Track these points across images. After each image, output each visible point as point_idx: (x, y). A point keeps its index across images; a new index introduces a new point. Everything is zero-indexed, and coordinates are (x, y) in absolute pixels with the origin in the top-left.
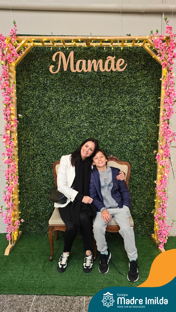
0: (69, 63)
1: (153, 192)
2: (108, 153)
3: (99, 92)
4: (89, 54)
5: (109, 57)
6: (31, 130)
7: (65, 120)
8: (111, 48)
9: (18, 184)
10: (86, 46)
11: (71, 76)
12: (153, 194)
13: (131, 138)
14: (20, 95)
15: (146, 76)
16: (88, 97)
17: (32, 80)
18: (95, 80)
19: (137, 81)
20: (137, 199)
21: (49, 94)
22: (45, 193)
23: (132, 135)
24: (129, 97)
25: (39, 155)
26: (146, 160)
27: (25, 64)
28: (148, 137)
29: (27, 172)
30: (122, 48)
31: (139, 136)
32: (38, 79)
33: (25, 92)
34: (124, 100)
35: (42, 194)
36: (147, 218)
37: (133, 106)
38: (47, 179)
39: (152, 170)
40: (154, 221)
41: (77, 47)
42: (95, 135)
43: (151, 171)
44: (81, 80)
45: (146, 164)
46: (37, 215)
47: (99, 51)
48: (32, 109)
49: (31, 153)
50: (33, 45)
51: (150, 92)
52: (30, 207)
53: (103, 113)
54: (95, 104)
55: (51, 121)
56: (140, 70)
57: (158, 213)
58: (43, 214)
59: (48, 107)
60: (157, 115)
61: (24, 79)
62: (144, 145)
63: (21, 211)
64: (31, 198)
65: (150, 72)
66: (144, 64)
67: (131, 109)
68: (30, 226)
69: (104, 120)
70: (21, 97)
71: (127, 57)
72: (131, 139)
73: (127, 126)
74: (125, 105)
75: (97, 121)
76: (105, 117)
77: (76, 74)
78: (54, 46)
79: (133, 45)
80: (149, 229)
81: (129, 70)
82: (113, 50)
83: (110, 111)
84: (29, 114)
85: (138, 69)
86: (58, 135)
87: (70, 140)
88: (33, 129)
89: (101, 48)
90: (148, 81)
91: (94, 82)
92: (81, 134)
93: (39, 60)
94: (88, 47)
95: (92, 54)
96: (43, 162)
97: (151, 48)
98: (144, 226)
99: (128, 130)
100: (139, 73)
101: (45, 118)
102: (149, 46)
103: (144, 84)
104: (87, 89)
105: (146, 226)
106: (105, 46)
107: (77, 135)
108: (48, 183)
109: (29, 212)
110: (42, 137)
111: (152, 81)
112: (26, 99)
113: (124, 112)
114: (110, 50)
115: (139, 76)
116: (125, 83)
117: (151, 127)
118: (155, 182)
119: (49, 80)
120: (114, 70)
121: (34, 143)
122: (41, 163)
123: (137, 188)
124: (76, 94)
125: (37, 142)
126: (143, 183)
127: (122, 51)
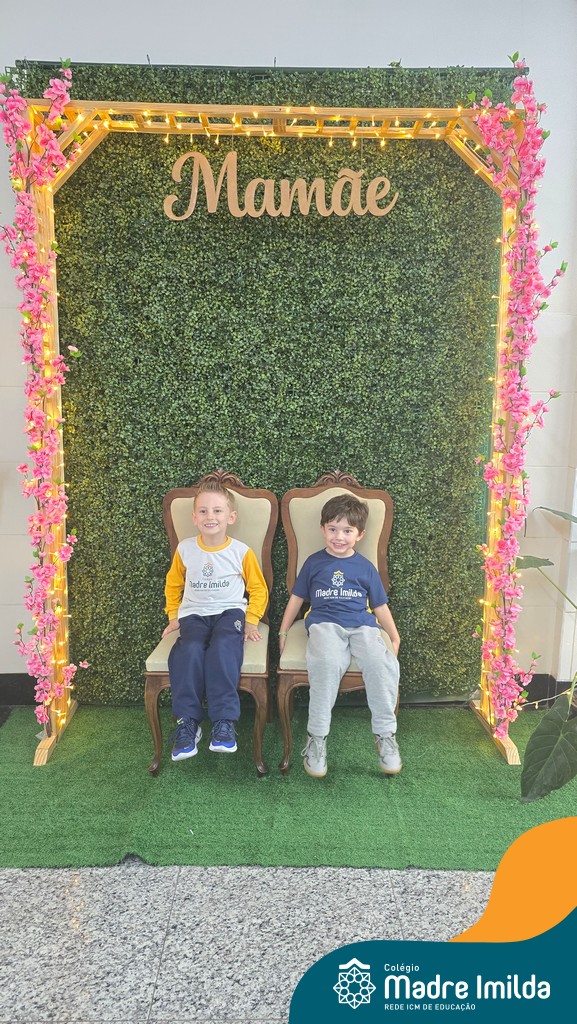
0: (224, 190)
8: (349, 141)
10: (273, 135)
30: (383, 143)
41: (245, 137)
50: (110, 126)
52: (104, 618)
78: (176, 131)
79: (416, 134)
89: (319, 140)
97: (471, 144)
102: (464, 136)
106: (331, 137)
120: (360, 212)
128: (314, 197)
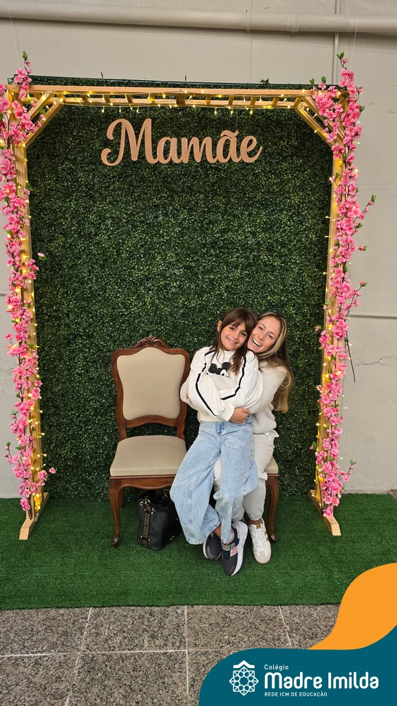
0: (143, 142)
1: (313, 407)
3: (205, 204)
5: (226, 132)
6: (63, 285)
7: (133, 263)
8: (228, 111)
9: (40, 398)
10: (176, 106)
11: (145, 168)
12: (314, 413)
13: (270, 300)
14: (37, 210)
15: (300, 169)
16: (182, 213)
17: (62, 178)
18: (196, 178)
19: (283, 181)
21: (99, 207)
22: (96, 415)
23: (273, 294)
24: (265, 215)
25: (81, 336)
26: (299, 343)
27: (46, 142)
28: (305, 296)
29: (56, 373)
30: (251, 112)
31: (286, 296)
32: (73, 175)
33: (48, 202)
34: (256, 220)
35: (89, 418)
36: (302, 460)
37: (273, 233)
38: (98, 387)
39: (312, 364)
40: (315, 466)
41: (158, 107)
42: (197, 293)
43: (310, 365)
45: (299, 351)
46: (78, 460)
47: (203, 115)
48: (63, 239)
49: (64, 332)
50: (64, 101)
51: (308, 203)
52: (64, 443)
53: (213, 248)
54: (195, 230)
55: (104, 265)
56: (288, 156)
57: (323, 449)
58: (91, 457)
59: (96, 235)
60: (322, 252)
61: (44, 175)
62: (296, 314)
63: (47, 452)
64: (67, 425)
65: (309, 161)
66: (296, 143)
67: (270, 238)
68: (66, 482)
69: (215, 261)
70: (39, 214)
71: (262, 129)
72: (271, 303)
73: (262, 274)
74: (258, 232)
75: (201, 265)
76: (216, 256)
78: (109, 105)
79: (274, 105)
80: (305, 481)
81: (265, 156)
82: (234, 113)
83: (227, 244)
84: (58, 249)
85: (284, 154)
86: (119, 295)
87: (145, 304)
88: (66, 283)
89: (208, 110)
90: (304, 181)
91: (194, 181)
92: (168, 293)
93: (75, 133)
94: (180, 108)
95: (188, 121)
96: (89, 352)
97: (311, 113)
98: (296, 475)
99: (264, 283)
100: (286, 162)
101: (91, 258)
102: (306, 108)
103: (297, 187)
104: (179, 197)
105: (299, 476)
106: (216, 108)
107: (158, 295)
108: (100, 394)
109: (61, 455)
110: (87, 300)
111: (312, 182)
112: (49, 217)
113: (256, 247)
114: (227, 114)
115: (286, 170)
116: (258, 185)
117: (310, 277)
118: (318, 387)
119: (98, 177)
120: (236, 160)
121: (69, 311)
122: (86, 353)
124: (157, 206)
125: (76, 310)
127: (252, 116)
128: (204, 151)
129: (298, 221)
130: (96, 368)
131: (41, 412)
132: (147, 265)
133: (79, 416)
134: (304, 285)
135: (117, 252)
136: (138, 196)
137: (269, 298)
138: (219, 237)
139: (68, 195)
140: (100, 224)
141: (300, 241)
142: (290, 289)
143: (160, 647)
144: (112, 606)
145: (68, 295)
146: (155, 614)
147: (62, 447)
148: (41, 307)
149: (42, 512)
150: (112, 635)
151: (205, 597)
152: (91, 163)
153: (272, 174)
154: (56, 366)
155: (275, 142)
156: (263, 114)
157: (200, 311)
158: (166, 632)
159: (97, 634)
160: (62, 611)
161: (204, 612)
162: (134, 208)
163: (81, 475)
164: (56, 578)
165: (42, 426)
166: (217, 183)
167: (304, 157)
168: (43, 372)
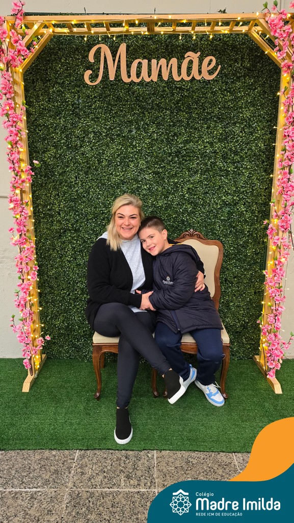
0: (119, 67)
1: (258, 289)
2: (185, 225)
3: (170, 119)
4: (152, 48)
5: (190, 53)
6: (55, 188)
7: (111, 169)
8: (191, 36)
9: (38, 280)
10: (147, 33)
11: (121, 89)
12: (260, 294)
13: (225, 200)
14: (33, 126)
15: (251, 87)
16: (152, 127)
17: (53, 99)
18: (163, 97)
19: (237, 98)
20: (232, 302)
21: (83, 123)
22: (83, 293)
23: (227, 194)
24: (221, 128)
25: (70, 230)
26: (248, 236)
27: (39, 69)
28: (254, 196)
29: (51, 260)
30: (211, 37)
31: (238, 196)
32: (62, 96)
33: (42, 120)
34: (214, 132)
35: (77, 296)
36: (249, 331)
37: (228, 143)
38: (84, 271)
39: (258, 253)
40: (259, 336)
41: (131, 35)
42: (163, 195)
44: (139, 97)
45: (248, 242)
46: (69, 329)
47: (170, 42)
48: (54, 151)
49: (56, 227)
50: (53, 32)
51: (258, 116)
52: (58, 316)
53: (177, 156)
54: (162, 141)
55: (88, 171)
56: (241, 76)
57: (267, 323)
58: (79, 327)
59: (81, 146)
60: (269, 158)
61: (38, 97)
62: (246, 211)
63: (44, 323)
64: (60, 301)
65: (259, 81)
66: (248, 65)
67: (225, 148)
68: (60, 347)
69: (179, 168)
70: (35, 130)
71: (219, 53)
72: (224, 202)
73: (218, 178)
74: (215, 142)
75: (167, 171)
76: (180, 163)
77: (130, 85)
78: (91, 33)
79: (231, 30)
80: (250, 348)
81: (221, 77)
82: (196, 40)
83: (189, 153)
84: (50, 159)
85: (238, 75)
86: (100, 196)
88: (57, 187)
89: (174, 36)
90: (255, 98)
91: (161, 100)
92: (140, 194)
93: (63, 61)
94: (150, 35)
95: (156, 48)
96: (77, 243)
98: (243, 343)
99: (219, 186)
100: (240, 82)
101: (77, 166)
103: (249, 103)
104: (149, 113)
105: (246, 344)
106: (181, 33)
109: (56, 324)
110: (74, 200)
111: (262, 98)
112: (43, 132)
113: (213, 155)
114: (190, 41)
115: (239, 88)
116: (216, 101)
117: (259, 180)
118: (264, 272)
119: (82, 98)
120: (198, 77)
121: (60, 210)
122: (74, 244)
123: (232, 283)
124: (130, 122)
125: (65, 209)
126: (242, 275)
127: (211, 42)
128: (171, 70)
129: (249, 132)
130: (82, 257)
131: (39, 291)
132: (123, 171)
133: (69, 294)
134: (253, 187)
135: (98, 161)
136: (115, 113)
137: (224, 198)
138: (182, 147)
139: (58, 114)
140: (84, 137)
141: (251, 149)
142: (242, 190)
143: (134, 487)
144: (95, 449)
145: (59, 197)
146: (131, 457)
147: (56, 319)
148: (38, 206)
149: (41, 370)
150: (95, 474)
151: (171, 443)
152: (76, 86)
153: (228, 92)
154: (50, 255)
155: (231, 65)
156: (220, 40)
157: (166, 209)
158: (139, 473)
159: (83, 473)
160: (54, 452)
161: (170, 457)
162: (112, 123)
163: (71, 341)
164: (50, 424)
165: (40, 302)
166: (181, 101)
167: (255, 77)
168: (40, 260)
